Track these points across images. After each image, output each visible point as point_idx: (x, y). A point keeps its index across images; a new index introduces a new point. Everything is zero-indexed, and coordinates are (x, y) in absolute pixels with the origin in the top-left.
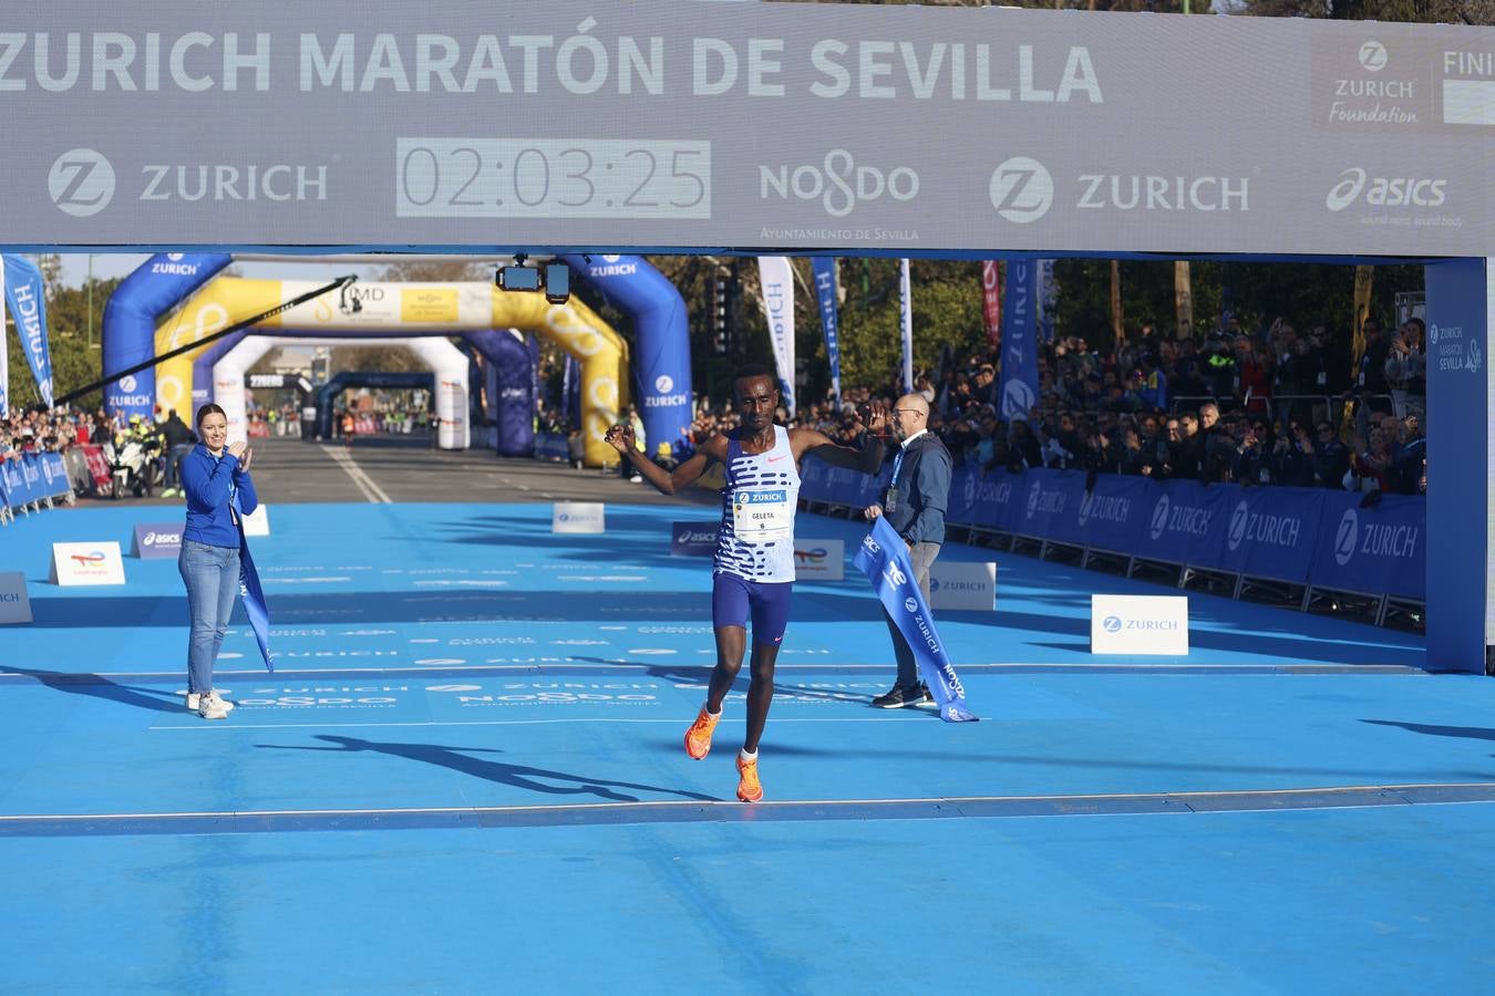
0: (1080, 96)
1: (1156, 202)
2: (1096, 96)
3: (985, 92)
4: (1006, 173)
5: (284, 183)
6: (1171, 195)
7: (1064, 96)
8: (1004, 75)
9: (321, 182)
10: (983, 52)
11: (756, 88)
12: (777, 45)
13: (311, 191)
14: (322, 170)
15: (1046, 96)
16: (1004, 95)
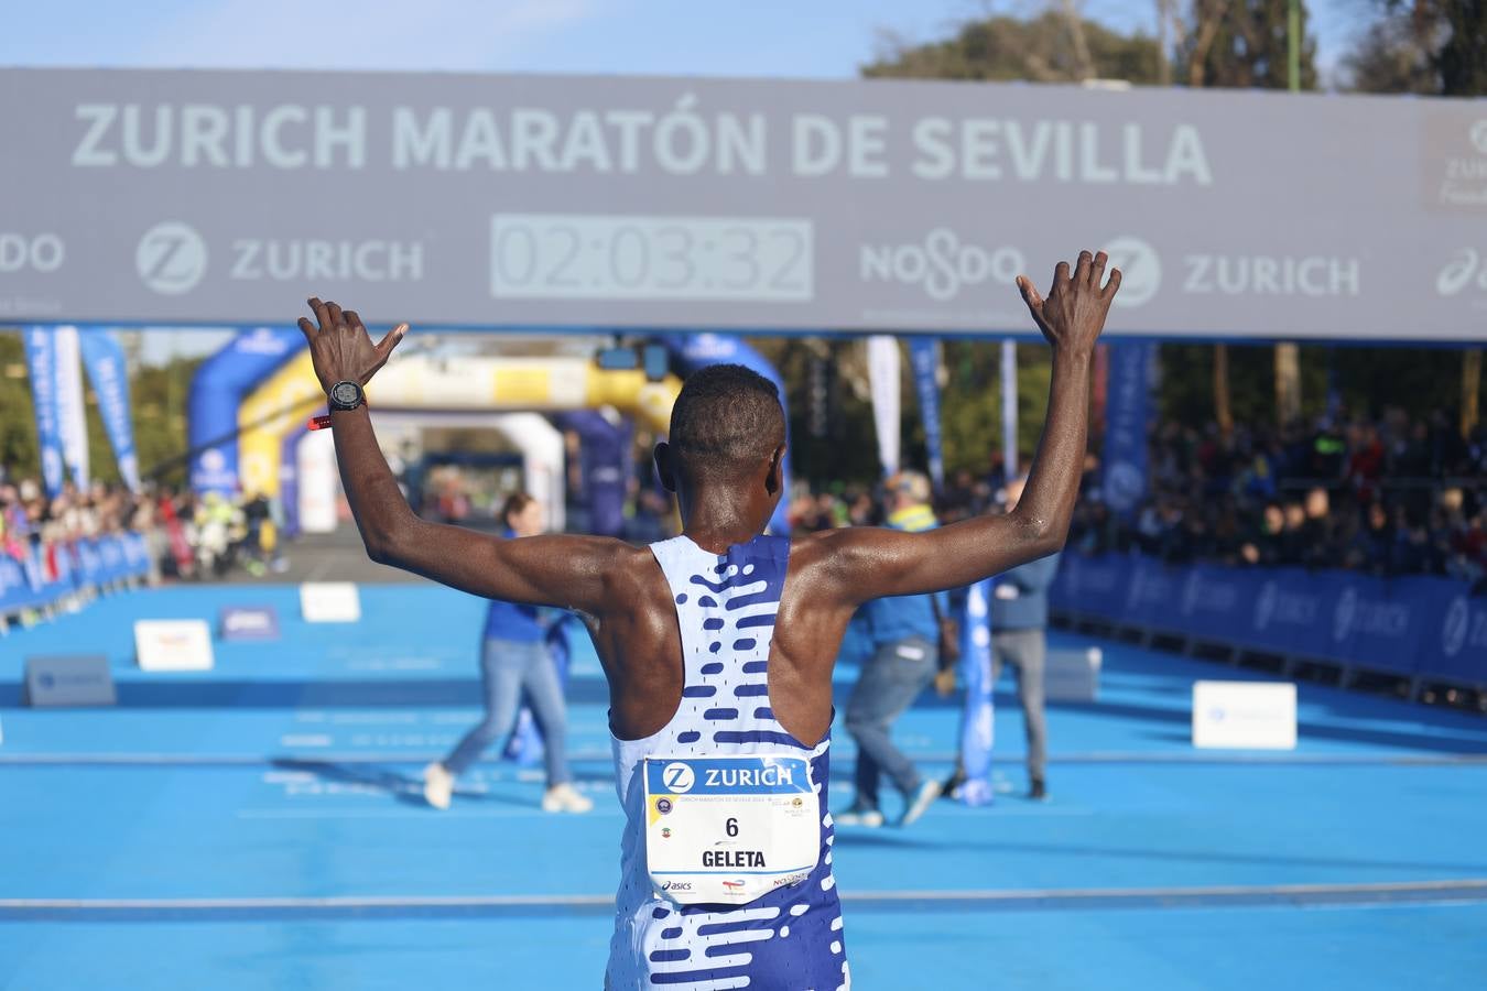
0: (1187, 177)
1: (1264, 286)
2: (1203, 176)
3: (1093, 173)
5: (378, 261)
6: (1279, 279)
7: (1171, 175)
8: (1111, 154)
10: (1089, 132)
11: (859, 167)
12: (878, 123)
13: (406, 269)
15: (1152, 176)
16: (1108, 175)
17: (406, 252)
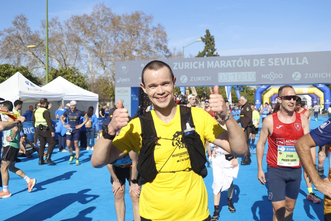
0: (305, 63)
1: (316, 77)
2: (307, 63)
3: (292, 64)
4: (294, 74)
5: (206, 78)
6: (318, 76)
7: (303, 63)
8: (294, 61)
9: (210, 78)
10: (291, 58)
11: (261, 65)
12: (264, 59)
13: (209, 79)
14: (210, 77)
15: (300, 64)
16: (294, 64)
17: (209, 77)
